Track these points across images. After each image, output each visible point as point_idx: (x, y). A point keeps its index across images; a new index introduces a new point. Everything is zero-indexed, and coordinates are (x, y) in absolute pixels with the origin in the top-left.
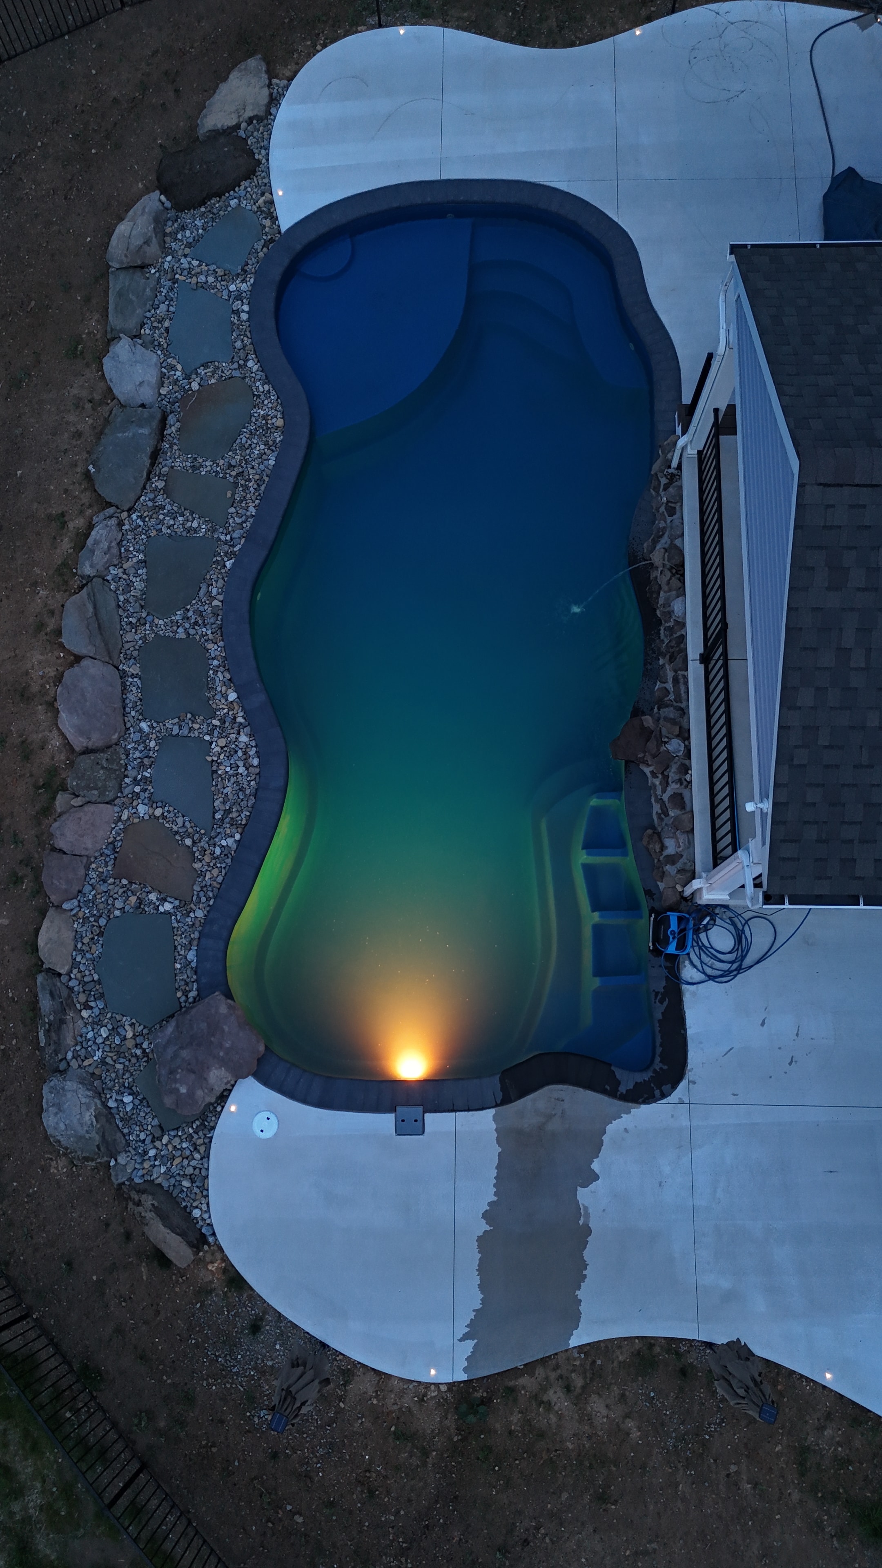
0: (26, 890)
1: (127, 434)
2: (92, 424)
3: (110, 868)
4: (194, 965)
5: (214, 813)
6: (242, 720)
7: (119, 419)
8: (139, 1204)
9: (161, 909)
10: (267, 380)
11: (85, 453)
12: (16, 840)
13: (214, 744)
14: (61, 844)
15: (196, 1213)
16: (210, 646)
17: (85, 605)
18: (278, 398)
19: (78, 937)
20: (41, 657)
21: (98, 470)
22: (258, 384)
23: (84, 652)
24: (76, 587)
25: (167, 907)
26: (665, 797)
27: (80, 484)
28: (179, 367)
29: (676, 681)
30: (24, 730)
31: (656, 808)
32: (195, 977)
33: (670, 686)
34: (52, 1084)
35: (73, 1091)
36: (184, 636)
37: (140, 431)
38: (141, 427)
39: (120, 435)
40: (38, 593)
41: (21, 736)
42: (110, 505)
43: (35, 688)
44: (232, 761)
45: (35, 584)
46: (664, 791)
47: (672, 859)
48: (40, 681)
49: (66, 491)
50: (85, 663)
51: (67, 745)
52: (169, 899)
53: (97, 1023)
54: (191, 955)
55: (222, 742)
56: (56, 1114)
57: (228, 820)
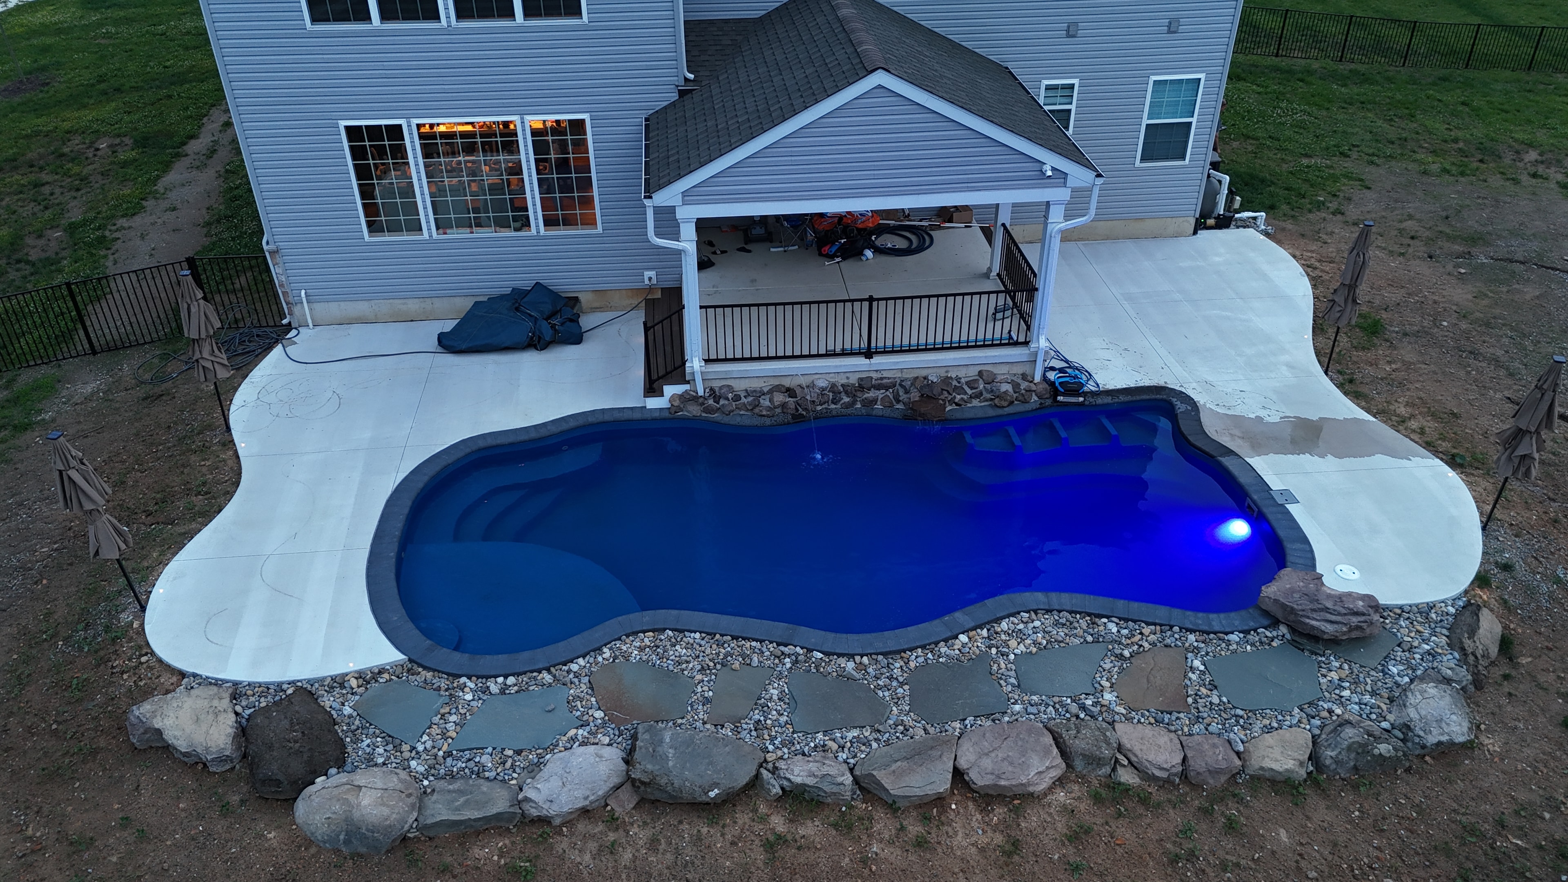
1: (670, 755)
2: (639, 826)
3: (1182, 715)
4: (1242, 635)
5: (1087, 643)
6: (985, 630)
7: (649, 767)
9: (1202, 668)
10: (599, 650)
11: (681, 827)
12: (1186, 832)
13: (1016, 651)
14: (1177, 759)
15: (1452, 610)
16: (912, 665)
17: (894, 772)
18: (619, 639)
19: (1269, 729)
20: (960, 834)
21: (716, 785)
22: (600, 659)
23: (951, 764)
24: (864, 805)
25: (1197, 663)
26: (969, 392)
27: (724, 826)
28: (572, 732)
30: (1055, 840)
31: (976, 403)
32: (1252, 632)
33: (880, 394)
34: (1422, 733)
35: (1417, 709)
36: (906, 687)
37: (668, 740)
38: (661, 741)
39: (671, 764)
40: (876, 854)
41: (1064, 844)
42: (758, 776)
43: (999, 839)
44: (1030, 632)
45: (865, 861)
46: (966, 393)
47: (1016, 386)
48: (990, 833)
49: (733, 843)
50: (963, 764)
51: (1060, 782)
52: (1189, 664)
53: (1341, 701)
54: (1234, 637)
55: (1013, 643)
56: (1448, 724)
57: (1091, 630)
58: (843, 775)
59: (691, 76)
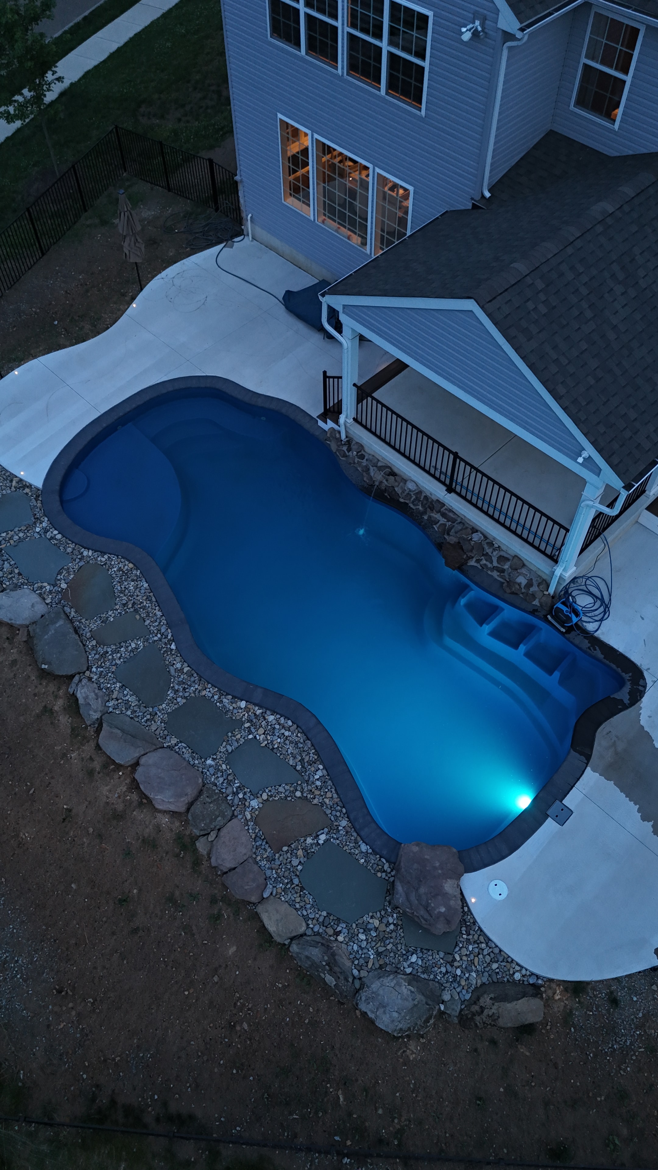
0: (229, 917)
1: (50, 633)
2: (17, 651)
3: (269, 850)
4: (370, 851)
5: (295, 768)
6: (261, 711)
7: (38, 630)
8: (482, 1009)
9: (321, 842)
10: (103, 553)
11: (28, 667)
12: (193, 896)
13: (257, 736)
14: (229, 865)
15: (517, 976)
16: (204, 693)
17: (112, 732)
18: (117, 556)
19: (291, 904)
20: (108, 788)
21: (49, 663)
22: (99, 559)
23: (137, 755)
24: (93, 734)
25: (323, 838)
26: (495, 564)
27: (41, 684)
28: (45, 584)
29: (444, 515)
30: (137, 833)
31: (495, 574)
32: (378, 856)
34: (363, 998)
35: (381, 987)
36: (184, 701)
37: (57, 625)
38: (56, 623)
39: (46, 637)
40: (71, 758)
41: (138, 839)
42: (72, 677)
43: (120, 807)
44: (277, 734)
45: (64, 755)
46: (491, 562)
47: (529, 584)
48: (120, 801)
49: (35, 695)
50: (142, 761)
51: (173, 814)
52: (319, 833)
53: (352, 937)
54: (364, 847)
55: (261, 731)
56: (384, 1012)
57: (306, 764)
58: (95, 712)
59: (487, 195)
